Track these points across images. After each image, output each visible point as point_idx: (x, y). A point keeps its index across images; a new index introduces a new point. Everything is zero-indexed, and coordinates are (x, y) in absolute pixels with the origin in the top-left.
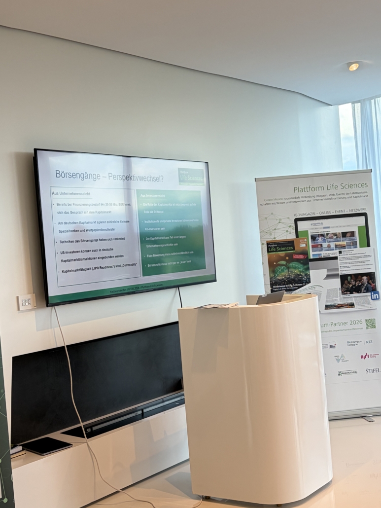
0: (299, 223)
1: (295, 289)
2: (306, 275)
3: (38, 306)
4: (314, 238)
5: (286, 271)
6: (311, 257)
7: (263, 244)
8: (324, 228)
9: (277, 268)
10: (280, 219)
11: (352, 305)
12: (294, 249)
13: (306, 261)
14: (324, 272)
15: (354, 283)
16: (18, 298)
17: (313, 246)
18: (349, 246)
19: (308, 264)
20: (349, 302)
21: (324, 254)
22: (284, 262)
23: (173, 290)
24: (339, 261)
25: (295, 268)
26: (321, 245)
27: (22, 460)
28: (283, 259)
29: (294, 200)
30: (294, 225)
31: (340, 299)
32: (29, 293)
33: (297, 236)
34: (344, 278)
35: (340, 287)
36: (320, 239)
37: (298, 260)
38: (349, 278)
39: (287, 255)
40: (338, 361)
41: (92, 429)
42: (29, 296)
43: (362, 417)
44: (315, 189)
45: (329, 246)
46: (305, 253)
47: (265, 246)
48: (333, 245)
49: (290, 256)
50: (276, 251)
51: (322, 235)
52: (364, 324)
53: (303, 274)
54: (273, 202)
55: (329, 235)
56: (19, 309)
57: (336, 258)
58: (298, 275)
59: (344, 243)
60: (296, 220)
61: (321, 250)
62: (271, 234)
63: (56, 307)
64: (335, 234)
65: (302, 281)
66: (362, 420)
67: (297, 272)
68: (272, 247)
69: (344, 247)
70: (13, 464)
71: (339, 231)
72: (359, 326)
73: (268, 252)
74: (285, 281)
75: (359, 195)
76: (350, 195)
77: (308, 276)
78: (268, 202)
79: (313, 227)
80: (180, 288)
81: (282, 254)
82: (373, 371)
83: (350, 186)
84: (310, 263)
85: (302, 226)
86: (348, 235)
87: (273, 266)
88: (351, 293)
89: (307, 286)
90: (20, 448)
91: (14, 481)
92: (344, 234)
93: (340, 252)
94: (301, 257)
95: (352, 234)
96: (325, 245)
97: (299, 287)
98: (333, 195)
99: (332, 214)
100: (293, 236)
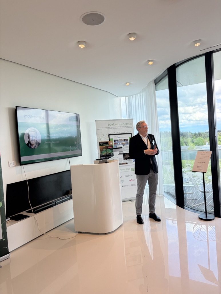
0: (110, 136)
1: (108, 158)
2: (112, 153)
3: (17, 165)
4: (115, 141)
5: (106, 152)
6: (114, 147)
7: (98, 143)
8: (118, 138)
9: (103, 151)
10: (104, 135)
11: (127, 163)
12: (108, 145)
13: (112, 149)
14: (118, 153)
15: (127, 156)
16: (9, 162)
17: (115, 144)
18: (126, 144)
19: (113, 150)
20: (126, 162)
21: (118, 146)
22: (105, 149)
23: (67, 159)
24: (123, 149)
25: (109, 151)
26: (117, 144)
27: (10, 224)
28: (105, 148)
29: (108, 128)
30: (108, 137)
31: (123, 161)
32: (13, 160)
33: (109, 140)
34: (124, 154)
35: (123, 157)
36: (117, 141)
37: (109, 148)
38: (126, 154)
39: (106, 147)
40: (122, 182)
41: (37, 210)
42: (13, 162)
43: (130, 201)
44: (115, 125)
45: (120, 144)
46: (112, 146)
47: (99, 143)
48: (121, 143)
49: (107, 147)
50: (102, 145)
51: (117, 140)
52: (131, 169)
53: (111, 153)
54: (102, 128)
55: (120, 140)
56: (9, 166)
57: (122, 148)
58: (110, 153)
59: (124, 143)
60: (109, 135)
61: (117, 145)
62: (101, 140)
63: (23, 166)
64: (122, 140)
65: (110, 155)
66: (130, 202)
67: (109, 152)
68: (101, 144)
69: (124, 144)
70: (7, 225)
71: (123, 139)
72: (129, 170)
73: (100, 146)
74: (105, 156)
75: (129, 127)
76: (126, 127)
77: (113, 154)
78: (100, 129)
79: (114, 137)
80: (69, 158)
81: (104, 146)
82: (133, 185)
83: (127, 124)
84: (114, 149)
85: (111, 137)
86: (126, 140)
87: (101, 150)
88: (127, 159)
89: (113, 157)
90: (9, 219)
91: (7, 232)
92: (124, 140)
93: (123, 146)
94: (111, 147)
95: (127, 140)
96: (118, 143)
97: (110, 158)
98: (121, 127)
99: (121, 133)
100: (108, 140)
